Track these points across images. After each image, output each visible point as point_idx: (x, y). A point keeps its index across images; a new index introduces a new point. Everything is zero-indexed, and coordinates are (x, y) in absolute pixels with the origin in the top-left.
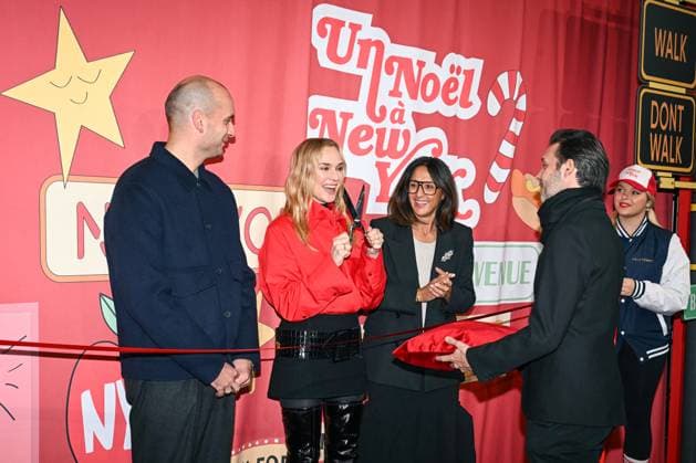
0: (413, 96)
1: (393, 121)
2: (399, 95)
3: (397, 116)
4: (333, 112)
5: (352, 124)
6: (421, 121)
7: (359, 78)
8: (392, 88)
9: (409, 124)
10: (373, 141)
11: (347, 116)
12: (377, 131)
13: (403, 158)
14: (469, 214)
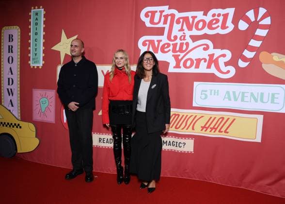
0: (190, 30)
1: (181, 40)
2: (183, 30)
3: (182, 38)
4: (154, 41)
5: (162, 43)
7: (164, 28)
8: (179, 28)
9: (188, 40)
10: (171, 48)
11: (159, 41)
12: (172, 44)
13: (186, 52)
14: (228, 72)
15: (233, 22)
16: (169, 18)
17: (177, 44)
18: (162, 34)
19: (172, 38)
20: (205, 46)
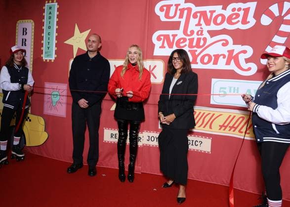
0: (208, 25)
1: (198, 35)
2: (201, 25)
3: (200, 33)
4: (169, 35)
5: (177, 39)
6: (213, 33)
7: (180, 22)
8: (197, 23)
9: (206, 35)
10: (187, 43)
11: (174, 36)
12: (189, 39)
13: (203, 48)
14: (249, 69)
15: (254, 17)
16: (186, 12)
17: (193, 39)
18: (178, 28)
19: (189, 33)
20: (224, 42)
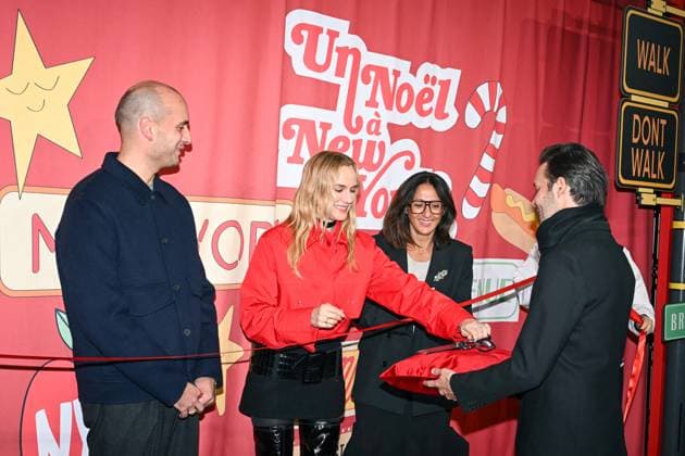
0: (389, 107)
1: (369, 132)
2: (375, 105)
3: (374, 126)
4: (313, 123)
5: (331, 136)
6: (397, 132)
7: (337, 87)
8: (368, 98)
9: (385, 136)
10: (350, 153)
11: (326, 127)
12: (353, 142)
13: (380, 169)
15: (456, 104)
16: (350, 59)
17: (360, 141)
19: (354, 125)
20: (409, 158)
